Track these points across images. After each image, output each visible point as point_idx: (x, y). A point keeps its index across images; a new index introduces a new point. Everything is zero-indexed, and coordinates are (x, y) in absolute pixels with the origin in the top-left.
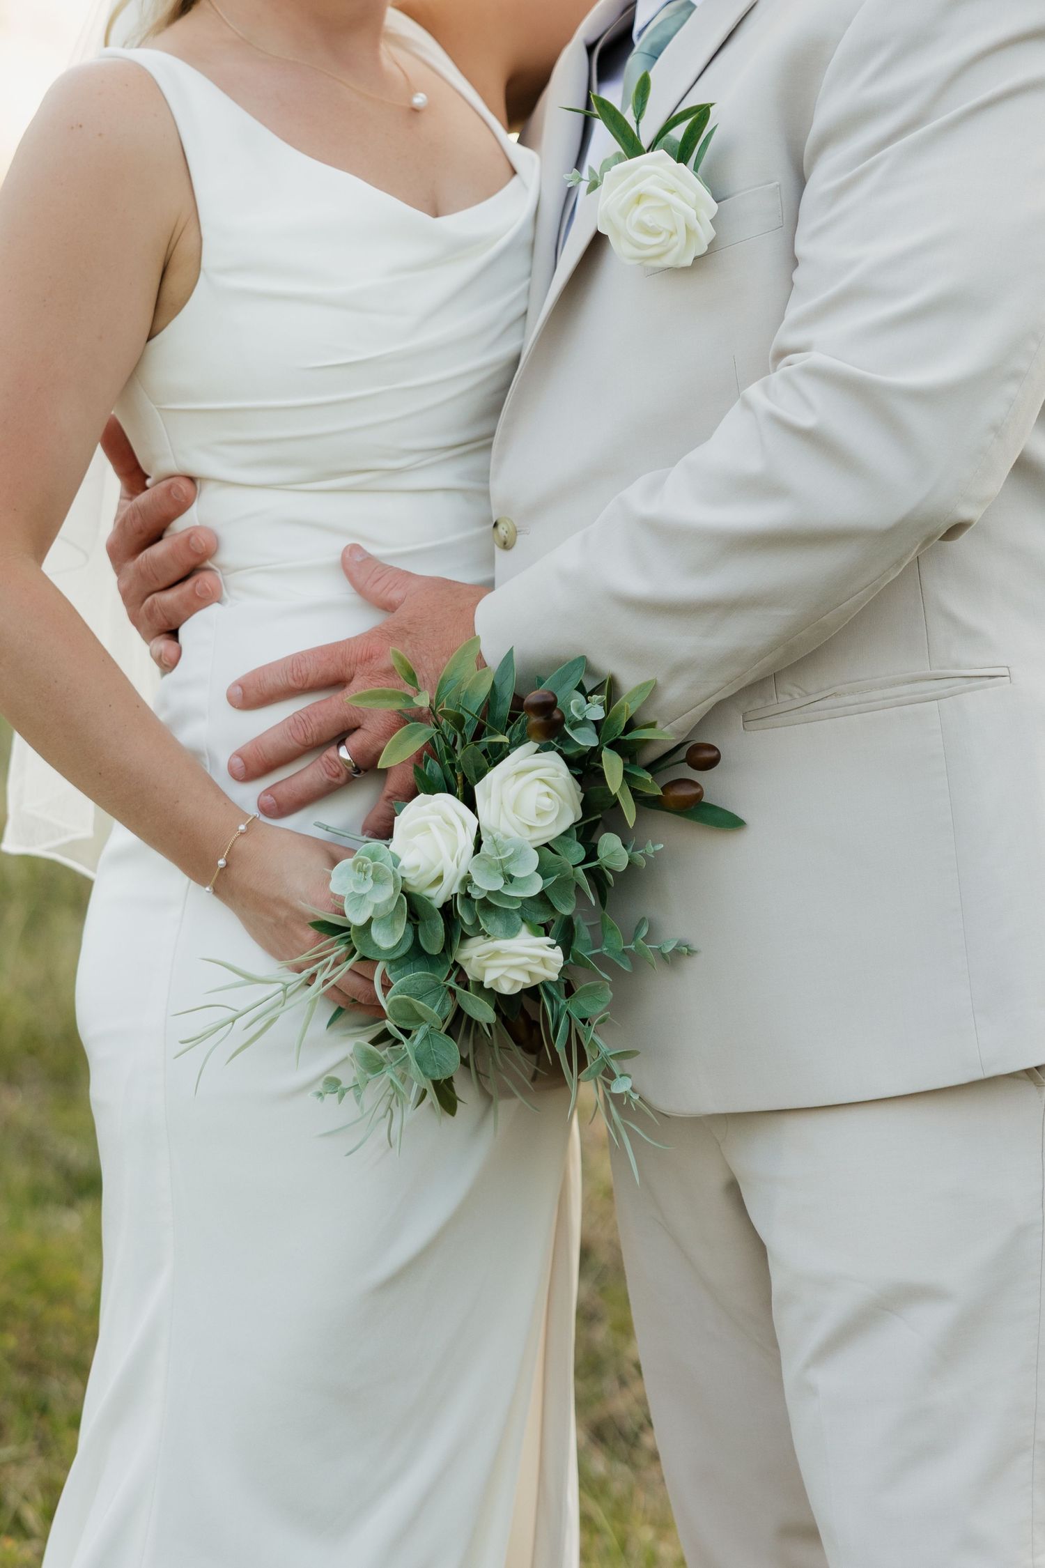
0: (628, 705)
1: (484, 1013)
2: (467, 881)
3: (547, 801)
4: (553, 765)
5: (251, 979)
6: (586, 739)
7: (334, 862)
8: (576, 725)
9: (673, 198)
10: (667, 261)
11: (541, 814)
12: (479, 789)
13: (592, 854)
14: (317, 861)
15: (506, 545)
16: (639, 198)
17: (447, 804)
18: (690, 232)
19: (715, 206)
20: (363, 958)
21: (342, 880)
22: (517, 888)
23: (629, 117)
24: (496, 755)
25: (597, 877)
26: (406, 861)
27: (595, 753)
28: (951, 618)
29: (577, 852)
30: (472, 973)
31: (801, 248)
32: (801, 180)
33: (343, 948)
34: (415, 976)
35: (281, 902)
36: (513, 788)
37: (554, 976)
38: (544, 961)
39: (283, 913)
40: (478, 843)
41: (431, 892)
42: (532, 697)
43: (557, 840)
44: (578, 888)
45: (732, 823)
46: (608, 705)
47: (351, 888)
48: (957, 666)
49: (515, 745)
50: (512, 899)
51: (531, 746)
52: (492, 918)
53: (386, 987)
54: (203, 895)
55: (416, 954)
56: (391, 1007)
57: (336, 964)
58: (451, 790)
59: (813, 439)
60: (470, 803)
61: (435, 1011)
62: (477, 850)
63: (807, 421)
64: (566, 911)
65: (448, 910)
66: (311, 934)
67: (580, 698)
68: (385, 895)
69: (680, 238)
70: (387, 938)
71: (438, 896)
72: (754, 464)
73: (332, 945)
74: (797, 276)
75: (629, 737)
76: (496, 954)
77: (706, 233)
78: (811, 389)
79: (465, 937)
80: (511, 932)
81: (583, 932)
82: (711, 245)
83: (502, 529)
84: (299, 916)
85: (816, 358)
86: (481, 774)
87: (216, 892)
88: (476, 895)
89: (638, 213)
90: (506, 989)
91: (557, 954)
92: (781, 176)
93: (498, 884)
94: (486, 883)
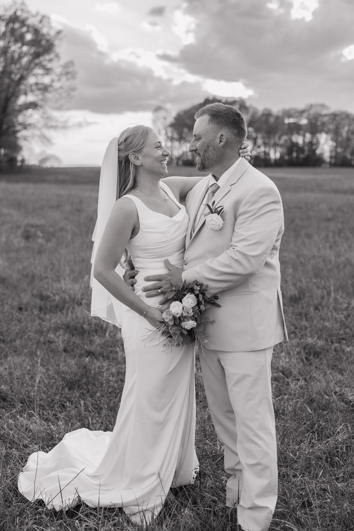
0: (204, 288)
1: (186, 333)
2: (182, 314)
3: (193, 301)
4: (193, 296)
5: (151, 331)
6: (197, 292)
7: (162, 313)
8: (196, 290)
9: (217, 221)
10: (215, 229)
11: (192, 303)
12: (182, 300)
13: (199, 308)
14: (159, 312)
15: (186, 264)
16: (212, 220)
17: (178, 302)
18: (219, 225)
19: (223, 222)
20: (167, 326)
21: (164, 315)
22: (190, 314)
23: (211, 206)
24: (185, 295)
25: (200, 311)
26: (173, 311)
27: (198, 294)
28: (252, 283)
29: (197, 308)
30: (183, 327)
31: (235, 230)
32: (236, 220)
33: (164, 325)
34: (175, 328)
35: (155, 319)
36: (187, 300)
37: (195, 326)
38: (194, 324)
39: (154, 320)
40: (183, 308)
41: (177, 316)
42: (190, 287)
43: (194, 307)
44: (198, 313)
45: (219, 306)
46: (201, 288)
47: (166, 317)
48: (252, 290)
49: (187, 293)
50: (189, 316)
51: (190, 293)
52: (186, 319)
53: (171, 330)
54: (142, 317)
55: (175, 324)
56: (172, 333)
57: (163, 327)
58: (178, 300)
59: (237, 261)
60: (181, 302)
61: (178, 333)
62: (183, 309)
63: (236, 258)
64: (196, 317)
65: (179, 318)
66: (159, 323)
67: (196, 286)
68: (171, 317)
69: (217, 226)
70: (171, 323)
71: (178, 316)
72: (228, 263)
73: (162, 325)
74: (235, 233)
75: (203, 292)
76: (187, 324)
77: (221, 226)
78: (237, 253)
79: (182, 322)
80: (189, 321)
81: (199, 319)
82: (222, 227)
83: (185, 262)
84: (157, 321)
85: (238, 248)
86: (183, 298)
87: (144, 317)
88: (183, 316)
89: (212, 222)
90: (188, 329)
91: (196, 323)
92: (233, 218)
93: (187, 314)
94: (185, 314)
